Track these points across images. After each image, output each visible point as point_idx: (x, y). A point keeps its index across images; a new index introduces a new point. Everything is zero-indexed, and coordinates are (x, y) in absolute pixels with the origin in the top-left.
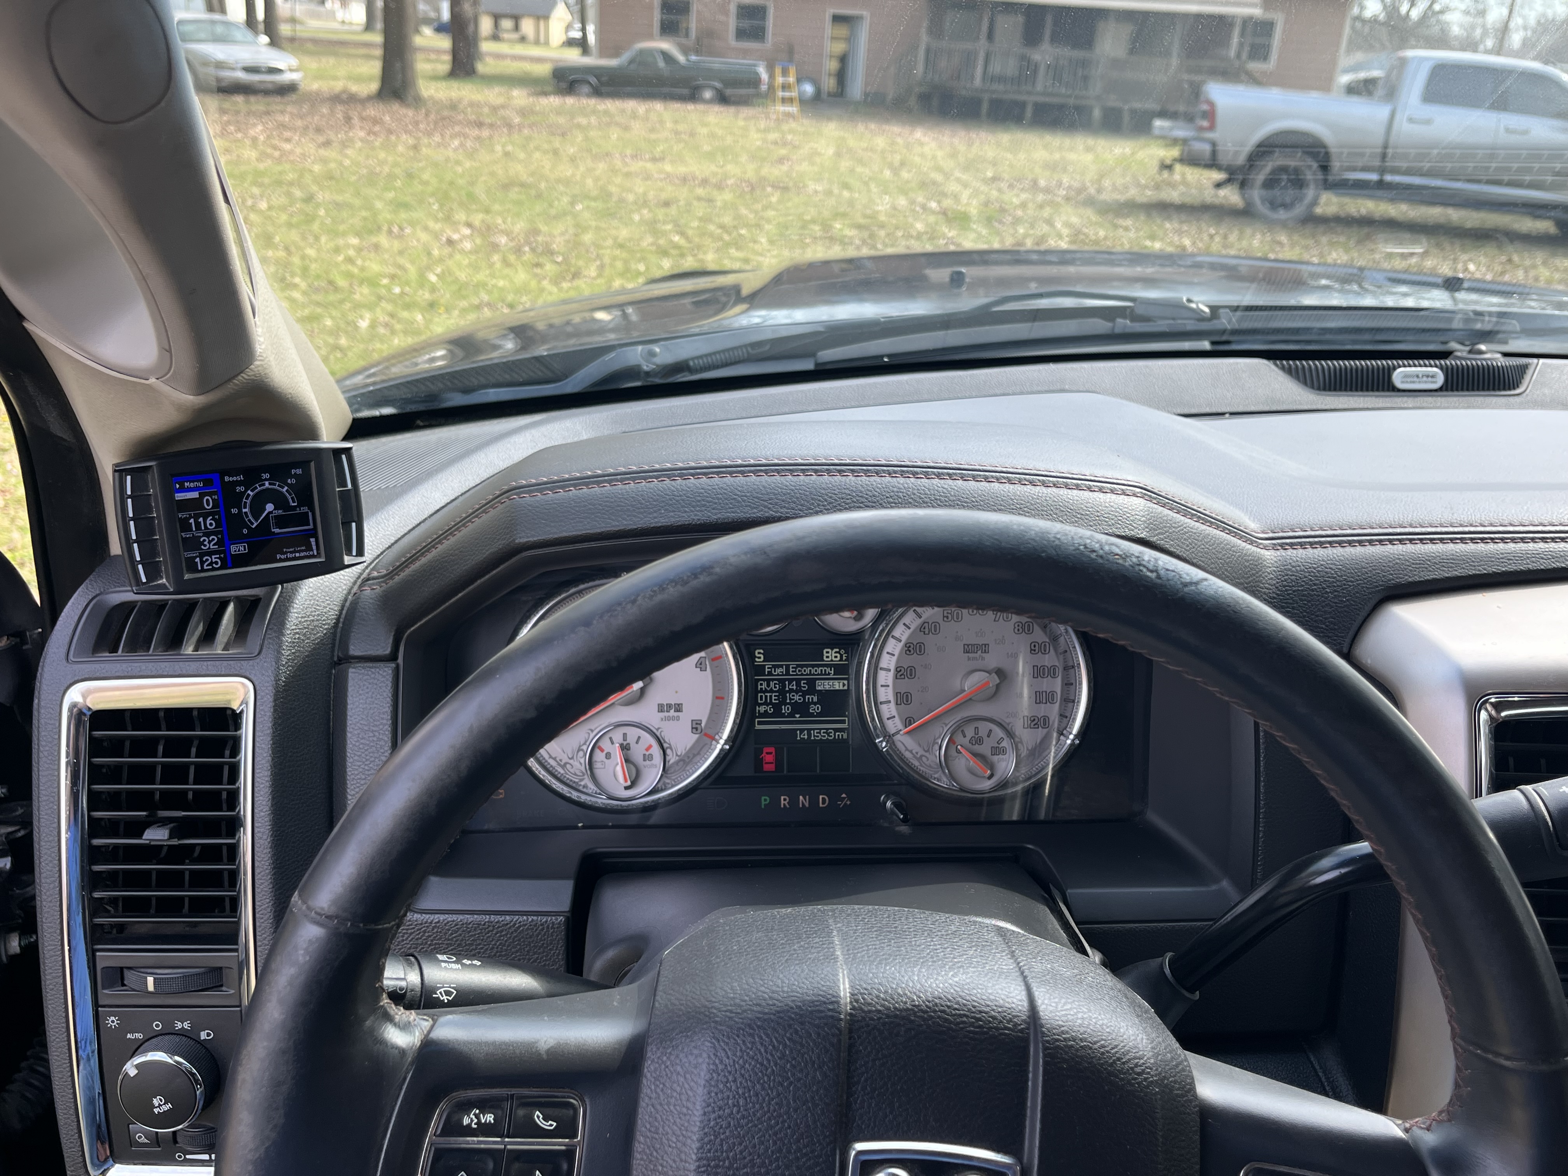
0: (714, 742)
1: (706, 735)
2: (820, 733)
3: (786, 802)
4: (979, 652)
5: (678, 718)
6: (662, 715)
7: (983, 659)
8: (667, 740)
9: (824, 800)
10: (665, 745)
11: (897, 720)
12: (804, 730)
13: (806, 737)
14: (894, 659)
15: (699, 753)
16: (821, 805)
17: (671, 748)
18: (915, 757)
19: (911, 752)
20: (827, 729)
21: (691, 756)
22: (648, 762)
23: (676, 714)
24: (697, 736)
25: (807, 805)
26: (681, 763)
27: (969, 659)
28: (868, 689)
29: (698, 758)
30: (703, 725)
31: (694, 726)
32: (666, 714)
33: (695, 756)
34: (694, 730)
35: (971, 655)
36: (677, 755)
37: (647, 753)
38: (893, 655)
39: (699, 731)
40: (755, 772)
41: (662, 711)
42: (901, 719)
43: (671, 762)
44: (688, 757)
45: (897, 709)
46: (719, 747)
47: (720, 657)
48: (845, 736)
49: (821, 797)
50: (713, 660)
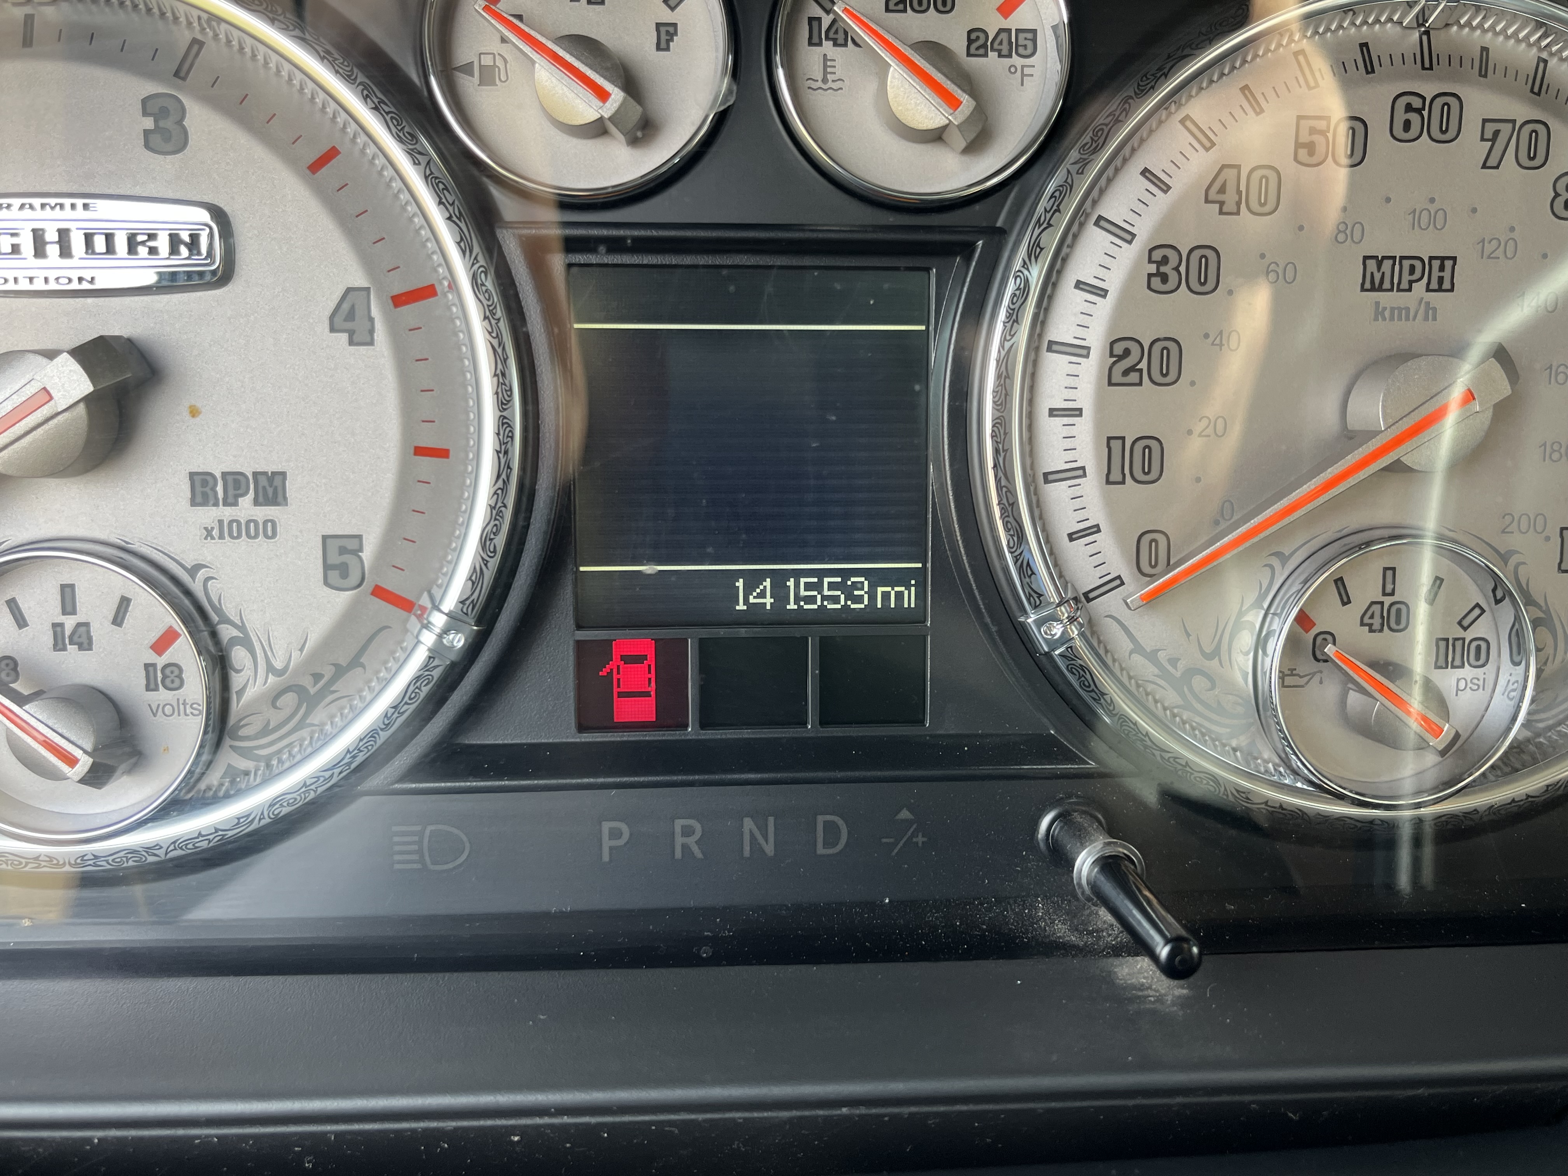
0: (413, 623)
1: (379, 592)
2: (818, 587)
3: (691, 841)
4: (1419, 288)
5: (270, 530)
6: (209, 515)
7: (1431, 312)
8: (230, 611)
9: (831, 830)
10: (227, 632)
11: (1105, 540)
12: (761, 575)
13: (768, 601)
14: (1104, 308)
15: (356, 662)
16: (821, 850)
17: (246, 642)
18: (1165, 674)
19: (1152, 656)
20: (845, 574)
21: (328, 672)
22: (163, 695)
23: (263, 513)
24: (345, 597)
25: (769, 849)
26: (290, 699)
27: (1379, 312)
28: (1001, 424)
29: (355, 678)
30: (367, 555)
31: (335, 558)
32: (227, 513)
33: (340, 671)
34: (334, 575)
35: (1385, 298)
36: (270, 668)
37: (161, 661)
38: (1103, 293)
39: (354, 578)
40: (582, 728)
41: (205, 503)
42: (1119, 535)
43: (250, 693)
44: (317, 677)
45: (1110, 505)
46: (428, 639)
47: (428, 292)
48: (910, 599)
49: (821, 819)
50: (399, 300)
